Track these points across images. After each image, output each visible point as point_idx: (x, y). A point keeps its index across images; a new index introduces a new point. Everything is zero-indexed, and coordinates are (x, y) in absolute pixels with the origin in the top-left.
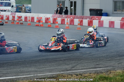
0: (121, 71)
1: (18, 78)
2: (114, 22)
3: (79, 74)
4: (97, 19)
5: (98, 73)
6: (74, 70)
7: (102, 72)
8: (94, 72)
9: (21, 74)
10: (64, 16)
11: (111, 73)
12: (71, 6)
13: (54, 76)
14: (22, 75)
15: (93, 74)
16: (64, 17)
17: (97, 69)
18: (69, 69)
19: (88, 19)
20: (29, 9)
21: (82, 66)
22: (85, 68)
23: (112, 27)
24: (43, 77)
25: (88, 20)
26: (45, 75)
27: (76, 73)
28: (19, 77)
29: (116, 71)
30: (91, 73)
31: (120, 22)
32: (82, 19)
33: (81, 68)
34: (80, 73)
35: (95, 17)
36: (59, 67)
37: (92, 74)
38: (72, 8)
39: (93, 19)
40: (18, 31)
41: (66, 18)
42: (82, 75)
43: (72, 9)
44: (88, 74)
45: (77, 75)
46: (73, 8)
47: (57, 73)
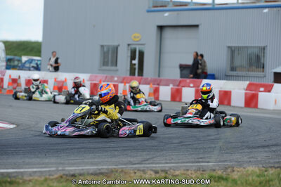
0: (257, 168)
1: (22, 173)
2: (230, 92)
3: (162, 171)
4: (192, 85)
5: (203, 171)
6: (149, 164)
7: (214, 168)
8: (194, 168)
9: (27, 166)
10: (116, 79)
11: (233, 171)
12: (133, 58)
13: (103, 171)
14: (29, 168)
15: (193, 172)
16: (116, 81)
17: (202, 164)
18: (136, 162)
19: (171, 86)
20: (35, 65)
21: (166, 159)
22: (173, 161)
23: (226, 102)
24: (77, 172)
25: (172, 89)
26: (83, 169)
27: (154, 169)
28: (22, 170)
29: (244, 168)
30: (188, 170)
31: (244, 91)
32: (158, 85)
33: (164, 162)
34: (163, 169)
35: (188, 80)
36: (114, 160)
37: (190, 172)
38: (134, 62)
39: (182, 85)
40: (11, 106)
41: (122, 82)
42: (167, 173)
43: (135, 64)
44: (182, 172)
45: (156, 172)
46: (136, 62)
47: (110, 167)
